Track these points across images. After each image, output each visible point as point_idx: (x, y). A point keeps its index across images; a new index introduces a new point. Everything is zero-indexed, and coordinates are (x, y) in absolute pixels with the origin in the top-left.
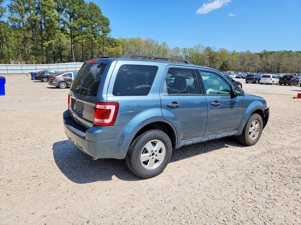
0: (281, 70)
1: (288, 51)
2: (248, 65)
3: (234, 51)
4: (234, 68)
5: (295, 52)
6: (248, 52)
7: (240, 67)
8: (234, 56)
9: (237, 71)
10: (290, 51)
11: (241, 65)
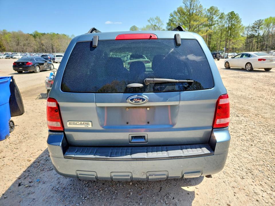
0: (55, 50)
1: (56, 33)
2: (24, 45)
3: (4, 30)
4: (9, 48)
5: (62, 35)
6: (20, 32)
7: (16, 47)
8: (6, 36)
9: (14, 52)
10: (57, 34)
11: (17, 45)
